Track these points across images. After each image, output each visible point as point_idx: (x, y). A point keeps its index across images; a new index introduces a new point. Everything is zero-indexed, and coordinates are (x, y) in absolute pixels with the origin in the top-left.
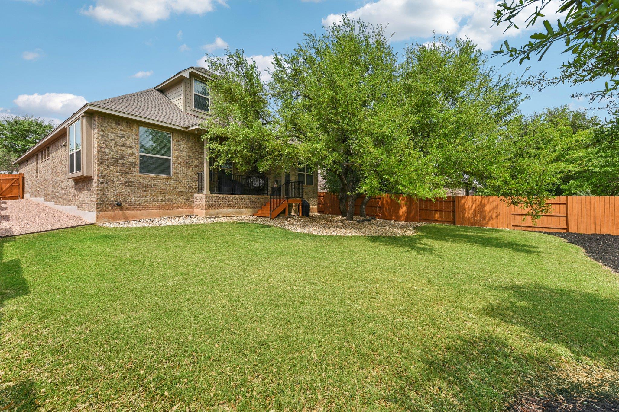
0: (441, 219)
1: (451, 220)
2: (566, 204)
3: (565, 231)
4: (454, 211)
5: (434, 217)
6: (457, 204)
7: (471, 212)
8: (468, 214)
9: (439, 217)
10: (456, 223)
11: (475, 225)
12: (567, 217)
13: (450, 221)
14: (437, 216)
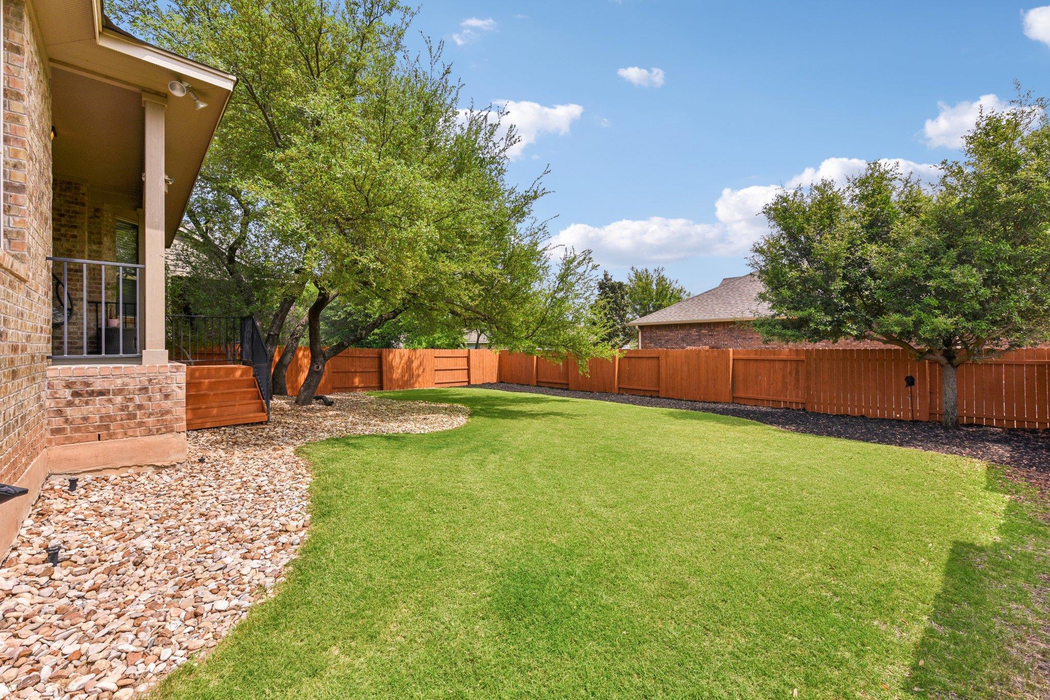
0: (362, 385)
1: (377, 385)
2: (468, 358)
3: (467, 384)
4: (381, 372)
5: (353, 383)
6: (384, 361)
7: (399, 371)
8: (397, 375)
9: (360, 382)
10: (385, 387)
11: (403, 388)
12: (468, 370)
13: (374, 385)
14: (357, 381)
